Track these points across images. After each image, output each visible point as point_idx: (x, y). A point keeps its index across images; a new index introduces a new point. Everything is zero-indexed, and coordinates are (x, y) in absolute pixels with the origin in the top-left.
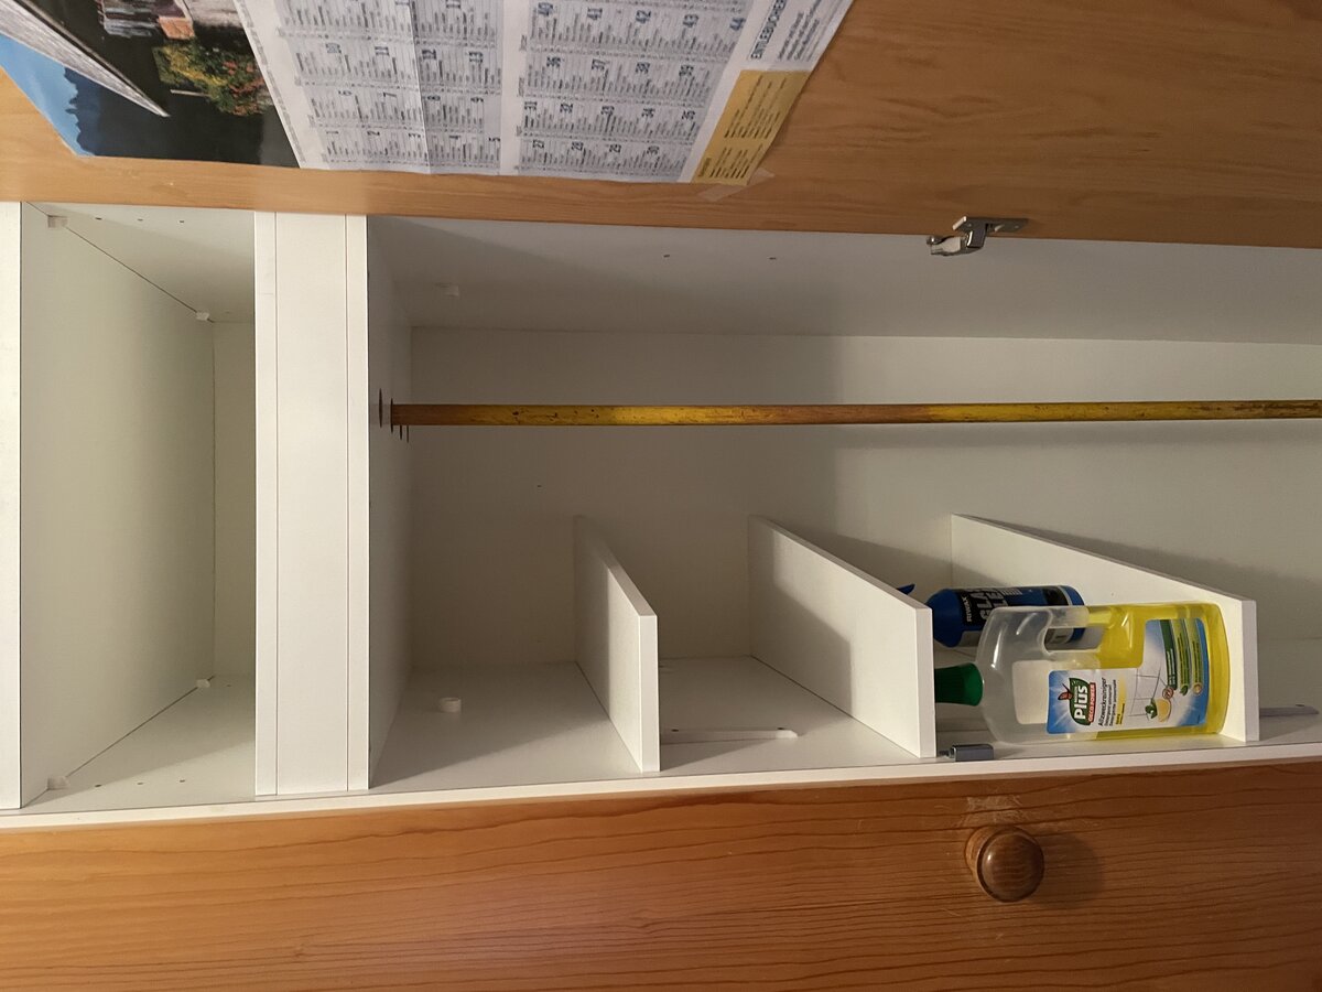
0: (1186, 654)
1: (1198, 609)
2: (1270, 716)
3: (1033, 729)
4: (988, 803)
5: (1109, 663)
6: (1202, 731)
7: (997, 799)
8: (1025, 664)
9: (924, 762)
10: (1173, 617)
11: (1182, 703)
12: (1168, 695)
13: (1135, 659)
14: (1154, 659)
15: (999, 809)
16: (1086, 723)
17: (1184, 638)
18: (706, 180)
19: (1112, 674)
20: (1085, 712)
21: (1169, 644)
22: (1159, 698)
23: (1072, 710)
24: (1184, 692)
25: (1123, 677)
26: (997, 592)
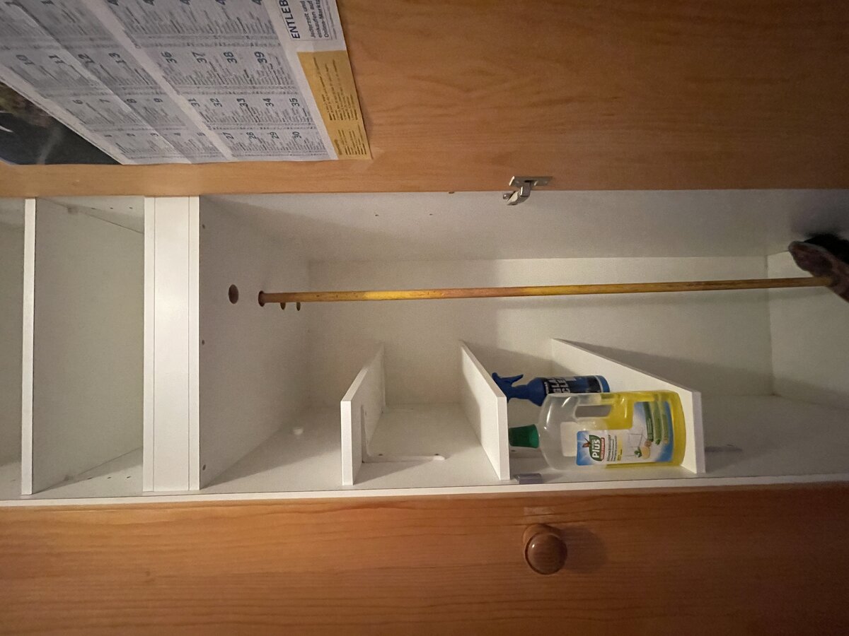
0: (658, 421)
1: (666, 395)
2: (712, 452)
4: (537, 510)
5: (613, 426)
6: (670, 464)
7: (542, 508)
8: (566, 425)
9: (502, 484)
10: (651, 400)
11: (657, 450)
12: (649, 446)
13: (629, 423)
14: (639, 423)
15: (543, 514)
16: (599, 460)
17: (657, 411)
19: (615, 433)
20: (599, 454)
21: (648, 416)
22: (643, 446)
23: (591, 453)
24: (658, 442)
25: (622, 434)
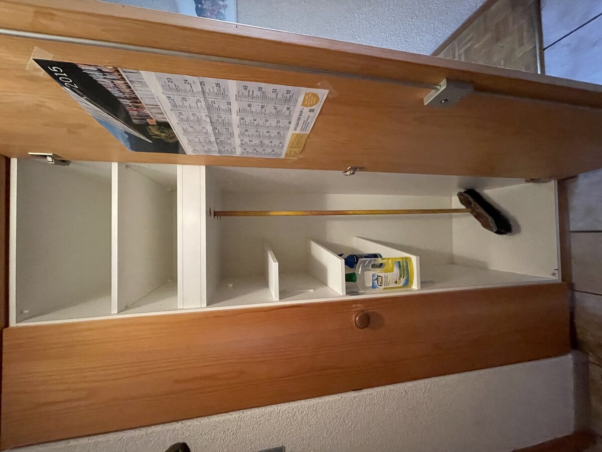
0: (404, 269)
1: (406, 258)
2: (423, 283)
3: (369, 288)
4: (358, 305)
5: (386, 271)
6: (408, 287)
8: (367, 272)
9: (343, 296)
10: (401, 260)
11: (403, 281)
12: (400, 279)
13: (392, 271)
14: (396, 270)
15: (360, 307)
16: (381, 286)
17: (403, 264)
18: (287, 158)
19: (386, 274)
20: (381, 283)
21: (400, 267)
22: (398, 279)
23: (378, 283)
24: (403, 278)
25: (389, 274)
26: (361, 255)
